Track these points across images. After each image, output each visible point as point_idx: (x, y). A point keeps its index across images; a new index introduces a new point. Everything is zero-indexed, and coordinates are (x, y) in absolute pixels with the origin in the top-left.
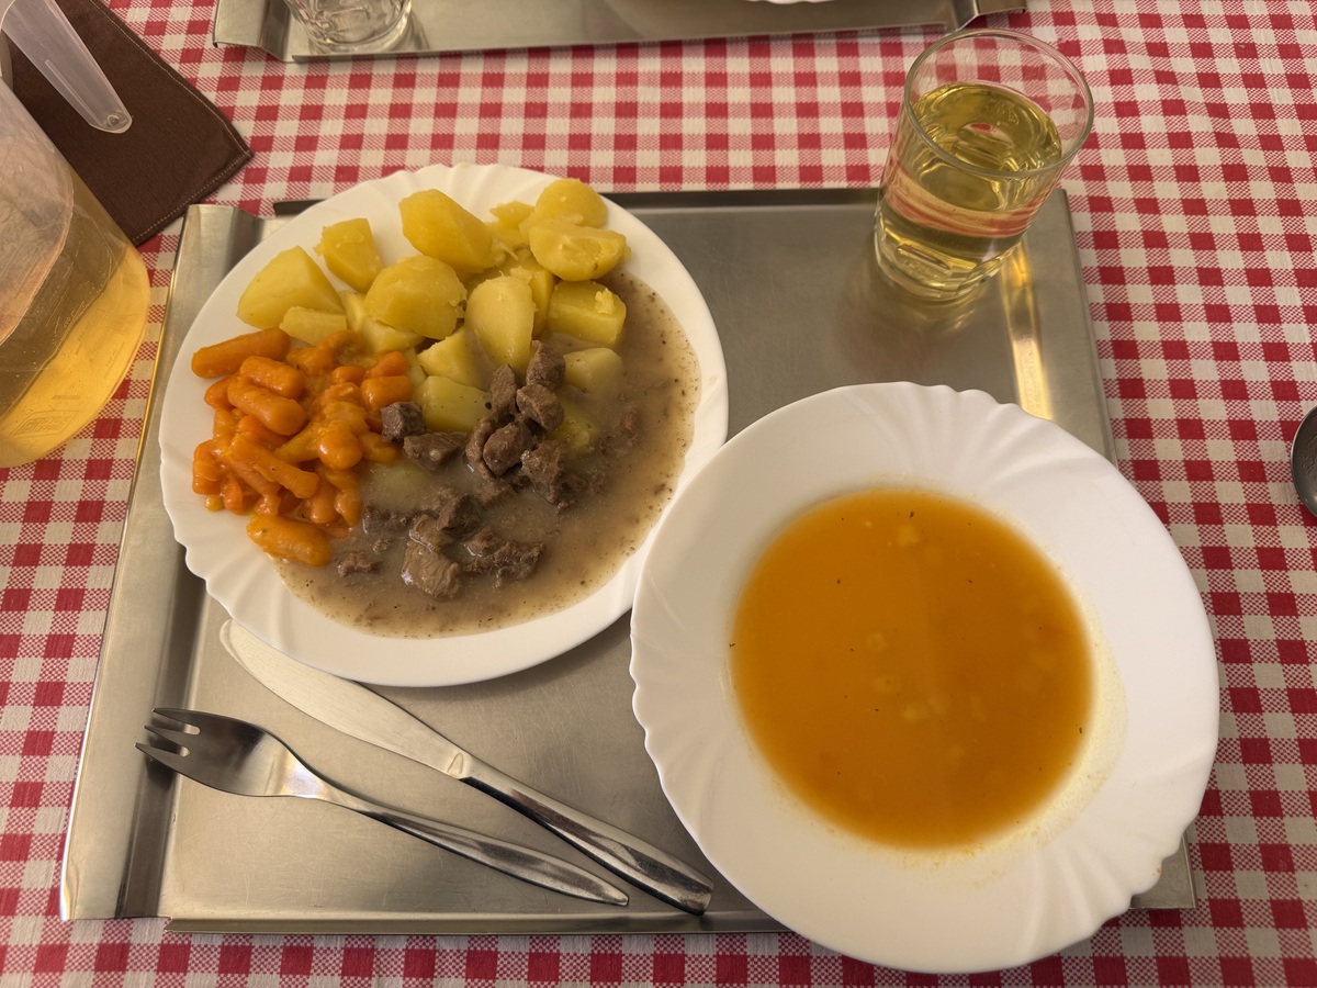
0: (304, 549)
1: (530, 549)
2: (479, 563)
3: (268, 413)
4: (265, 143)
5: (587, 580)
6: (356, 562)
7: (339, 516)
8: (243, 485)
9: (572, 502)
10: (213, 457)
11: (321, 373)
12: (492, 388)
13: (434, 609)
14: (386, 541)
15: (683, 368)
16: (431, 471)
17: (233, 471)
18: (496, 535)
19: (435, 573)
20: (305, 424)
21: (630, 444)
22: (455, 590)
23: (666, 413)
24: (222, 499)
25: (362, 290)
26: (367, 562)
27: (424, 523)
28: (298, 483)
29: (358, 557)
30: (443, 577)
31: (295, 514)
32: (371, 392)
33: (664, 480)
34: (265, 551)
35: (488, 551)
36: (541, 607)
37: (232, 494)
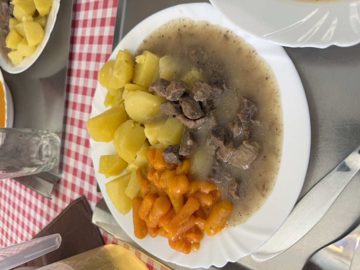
0: (222, 212)
1: (243, 104)
2: (245, 130)
3: (159, 212)
4: (81, 190)
5: (266, 76)
6: (234, 190)
7: (211, 193)
8: (189, 231)
9: (224, 81)
10: (175, 241)
11: (150, 186)
12: (168, 114)
13: (265, 157)
14: (226, 174)
15: (174, 27)
16: (198, 146)
17: (182, 235)
18: (233, 121)
19: (246, 153)
20: (168, 197)
21: (202, 52)
22: (257, 145)
23: (192, 35)
24: (194, 243)
25: (126, 164)
26: (235, 185)
27: (220, 154)
28: (192, 207)
29: (231, 188)
30: (249, 149)
31: (207, 212)
32: (159, 166)
33: (222, 35)
34: (221, 230)
35: (240, 125)
36: (276, 102)
37: (192, 238)
